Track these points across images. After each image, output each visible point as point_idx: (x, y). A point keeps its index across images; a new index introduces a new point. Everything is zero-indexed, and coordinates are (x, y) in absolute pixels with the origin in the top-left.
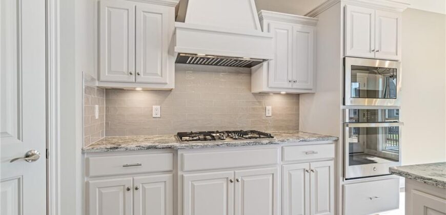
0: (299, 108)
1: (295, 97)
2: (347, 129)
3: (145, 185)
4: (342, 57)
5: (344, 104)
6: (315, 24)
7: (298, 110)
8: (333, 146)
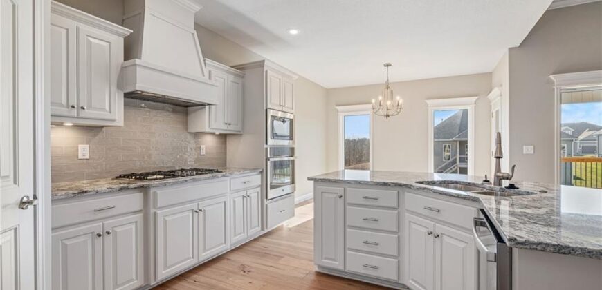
0: (226, 147)
1: (224, 137)
2: (269, 162)
3: (115, 229)
4: (265, 108)
5: (267, 144)
6: (243, 77)
7: (225, 148)
8: (260, 176)
